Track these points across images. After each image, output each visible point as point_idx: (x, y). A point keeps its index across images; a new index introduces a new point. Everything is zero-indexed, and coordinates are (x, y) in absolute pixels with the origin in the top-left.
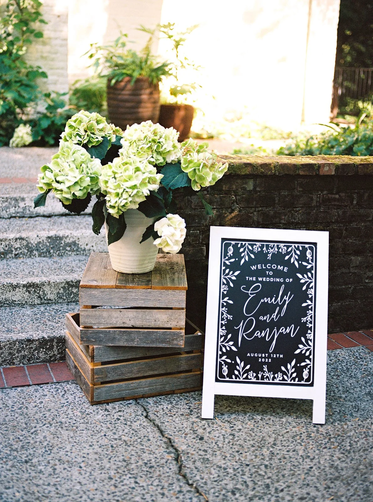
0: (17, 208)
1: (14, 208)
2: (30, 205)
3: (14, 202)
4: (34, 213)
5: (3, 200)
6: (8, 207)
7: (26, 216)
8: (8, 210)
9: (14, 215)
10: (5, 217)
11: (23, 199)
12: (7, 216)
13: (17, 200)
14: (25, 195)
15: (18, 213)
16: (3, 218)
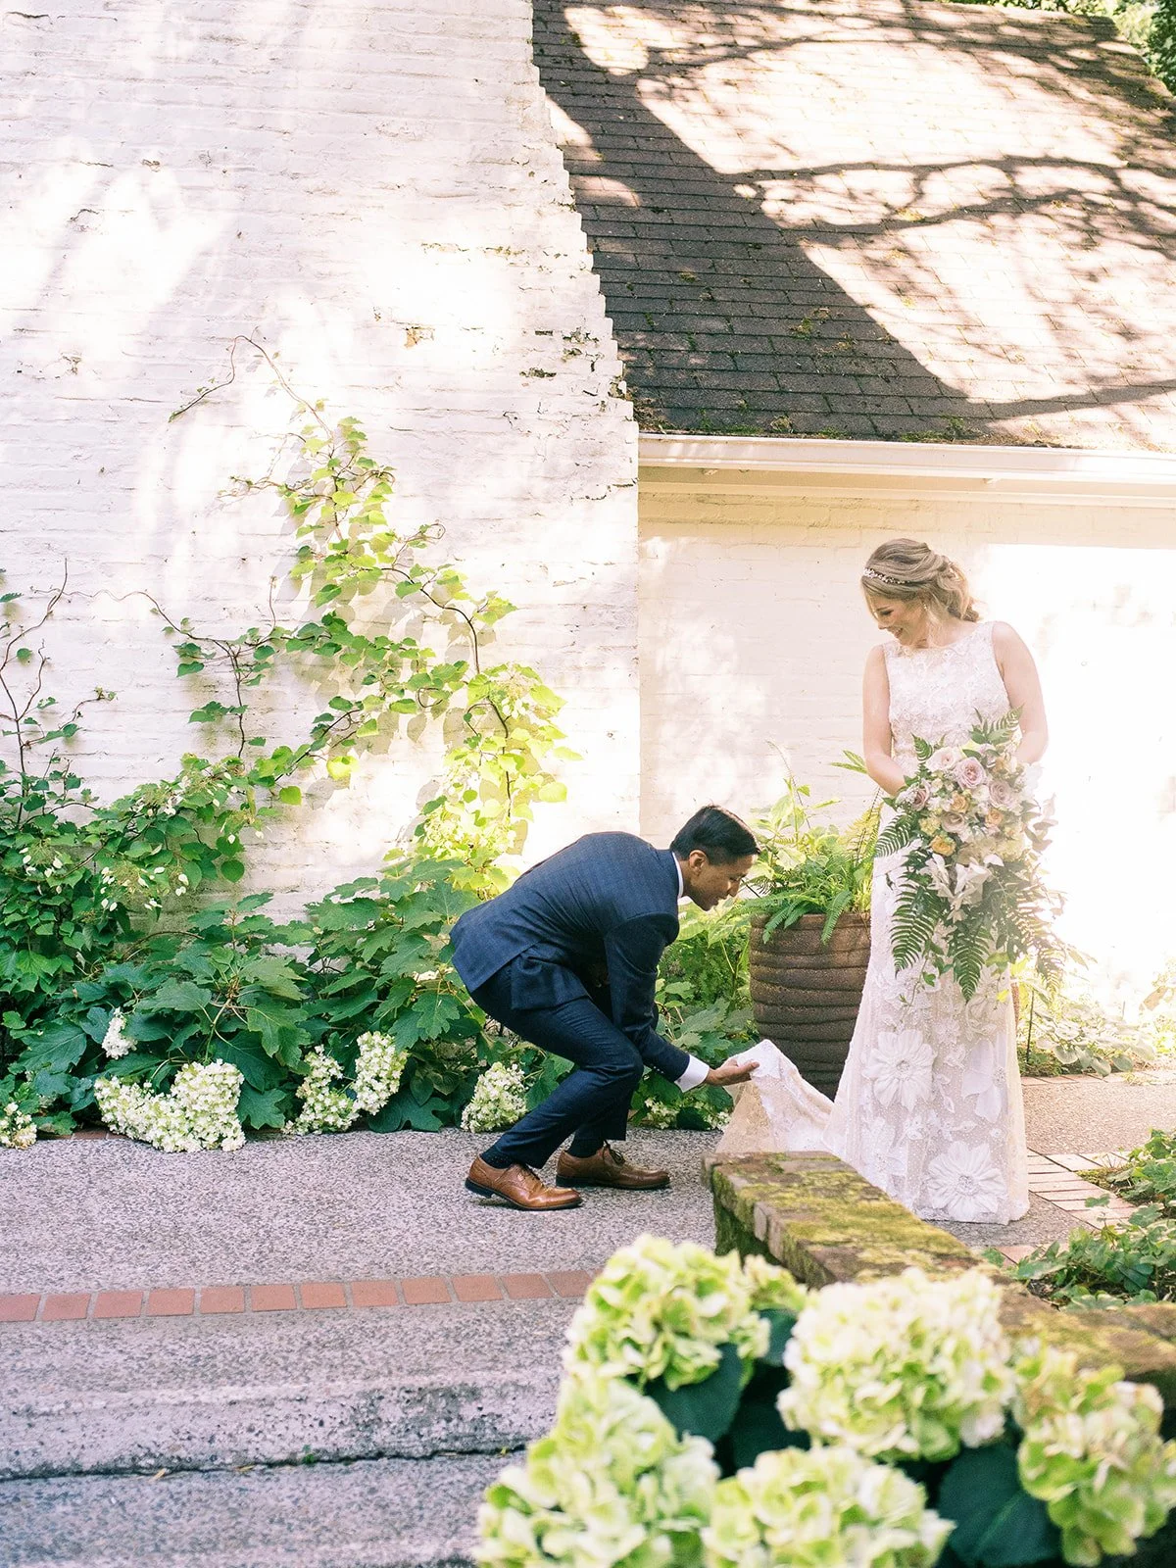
0: (455, 1421)
1: (443, 1423)
2: (497, 1412)
3: (443, 1403)
4: (510, 1437)
5: (407, 1396)
6: (425, 1422)
7: (482, 1447)
8: (424, 1431)
9: (444, 1446)
10: (415, 1453)
11: (474, 1393)
12: (421, 1449)
13: (453, 1396)
14: (480, 1378)
15: (456, 1439)
16: (410, 1458)
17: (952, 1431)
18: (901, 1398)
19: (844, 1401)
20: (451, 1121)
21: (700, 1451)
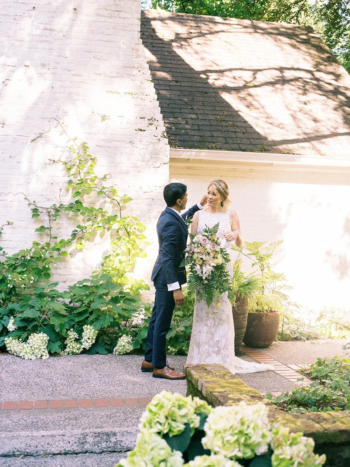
0: (109, 442)
1: (105, 443)
2: (121, 440)
3: (105, 437)
4: (125, 447)
5: (95, 435)
6: (100, 442)
7: (117, 450)
8: (100, 445)
9: (105, 450)
10: (97, 452)
11: (115, 434)
12: (99, 450)
13: (108, 435)
14: (117, 430)
15: (109, 448)
16: (95, 453)
17: (252, 450)
18: (237, 440)
19: (221, 441)
20: (110, 351)
21: (178, 455)
